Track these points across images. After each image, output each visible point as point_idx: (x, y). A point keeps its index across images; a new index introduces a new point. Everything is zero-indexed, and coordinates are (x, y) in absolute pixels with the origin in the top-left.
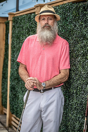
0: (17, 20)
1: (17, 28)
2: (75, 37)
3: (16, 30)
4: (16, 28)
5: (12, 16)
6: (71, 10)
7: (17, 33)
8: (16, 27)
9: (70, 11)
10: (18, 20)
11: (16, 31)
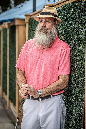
0: (31, 22)
2: (74, 40)
5: (28, 18)
8: (31, 29)
9: (70, 12)
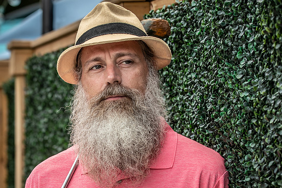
1: (44, 108)
2: (272, 141)
3: (38, 117)
4: (40, 108)
6: (249, 12)
7: (44, 130)
8: (40, 103)
10: (45, 72)
11: (38, 121)
